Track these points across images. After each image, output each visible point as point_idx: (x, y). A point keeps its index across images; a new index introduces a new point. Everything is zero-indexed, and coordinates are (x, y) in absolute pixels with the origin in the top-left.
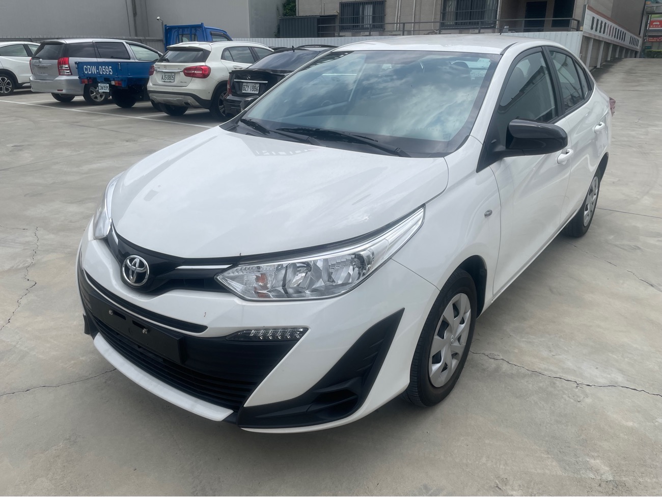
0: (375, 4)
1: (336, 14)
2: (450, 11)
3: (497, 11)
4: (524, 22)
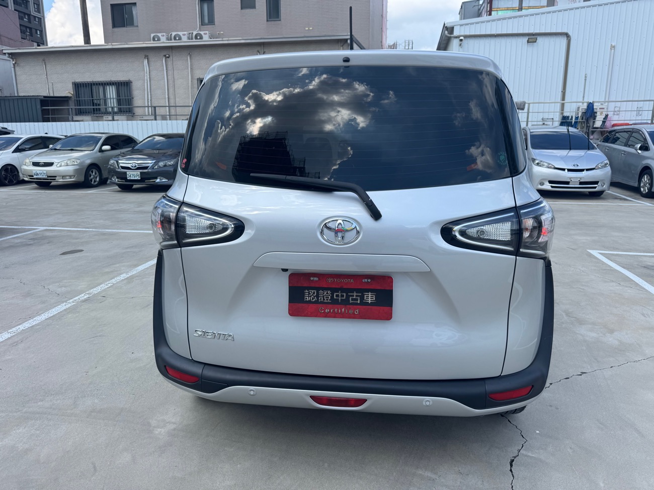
0: (119, 85)
1: (69, 95)
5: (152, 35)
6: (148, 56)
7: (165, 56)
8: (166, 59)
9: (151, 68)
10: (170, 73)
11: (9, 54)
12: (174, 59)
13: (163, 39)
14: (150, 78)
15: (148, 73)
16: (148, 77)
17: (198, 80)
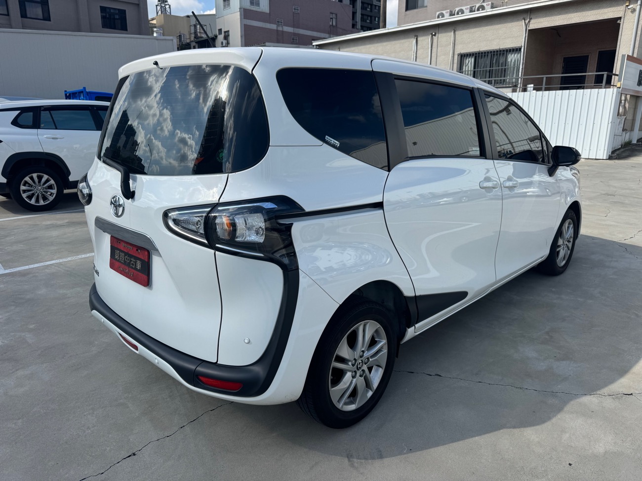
2: (467, 69)
3: (519, 67)
4: (545, 79)
5: (438, 13)
6: (417, 36)
7: (432, 34)
8: (432, 36)
9: (418, 47)
10: (434, 50)
11: (317, 45)
12: (439, 36)
13: (447, 15)
14: (416, 57)
15: (415, 52)
16: (415, 55)
17: (458, 56)
